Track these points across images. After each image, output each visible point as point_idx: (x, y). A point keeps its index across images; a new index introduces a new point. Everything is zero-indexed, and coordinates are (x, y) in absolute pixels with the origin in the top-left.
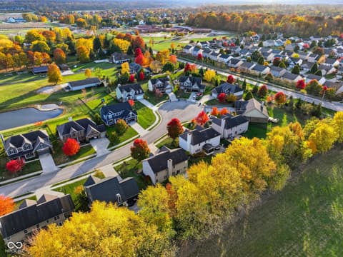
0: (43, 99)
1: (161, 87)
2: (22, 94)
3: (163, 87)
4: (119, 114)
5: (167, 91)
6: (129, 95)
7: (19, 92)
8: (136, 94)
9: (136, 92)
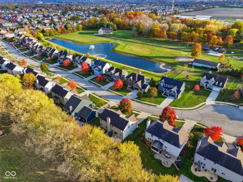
6: (207, 83)
8: (214, 85)
9: (215, 83)
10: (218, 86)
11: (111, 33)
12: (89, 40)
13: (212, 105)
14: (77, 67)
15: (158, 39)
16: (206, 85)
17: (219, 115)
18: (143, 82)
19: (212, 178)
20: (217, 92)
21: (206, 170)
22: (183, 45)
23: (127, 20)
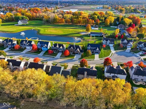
0: (79, 36)
1: (125, 44)
2: (75, 33)
3: (127, 44)
4: (93, 48)
5: (128, 46)
6: (106, 43)
7: (75, 32)
8: (110, 43)
9: (110, 42)
10: (112, 43)
11: (27, 23)
12: (16, 29)
13: (115, 53)
14: (25, 48)
15: (60, 24)
16: (106, 44)
17: (121, 56)
18: (80, 49)
19: (143, 83)
20: (112, 46)
21: (139, 81)
22: (76, 26)
23: (34, 14)
